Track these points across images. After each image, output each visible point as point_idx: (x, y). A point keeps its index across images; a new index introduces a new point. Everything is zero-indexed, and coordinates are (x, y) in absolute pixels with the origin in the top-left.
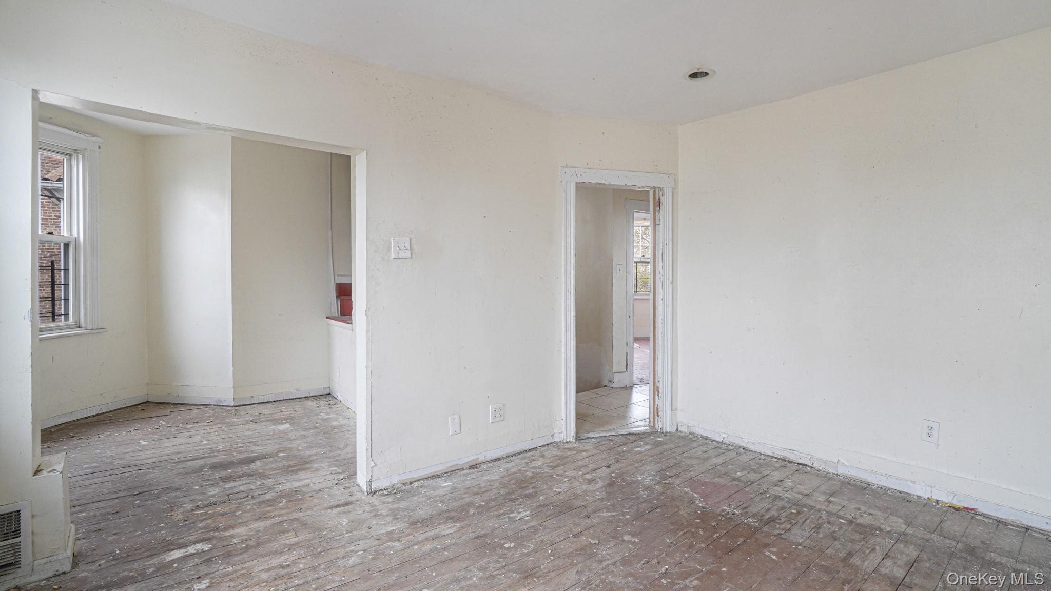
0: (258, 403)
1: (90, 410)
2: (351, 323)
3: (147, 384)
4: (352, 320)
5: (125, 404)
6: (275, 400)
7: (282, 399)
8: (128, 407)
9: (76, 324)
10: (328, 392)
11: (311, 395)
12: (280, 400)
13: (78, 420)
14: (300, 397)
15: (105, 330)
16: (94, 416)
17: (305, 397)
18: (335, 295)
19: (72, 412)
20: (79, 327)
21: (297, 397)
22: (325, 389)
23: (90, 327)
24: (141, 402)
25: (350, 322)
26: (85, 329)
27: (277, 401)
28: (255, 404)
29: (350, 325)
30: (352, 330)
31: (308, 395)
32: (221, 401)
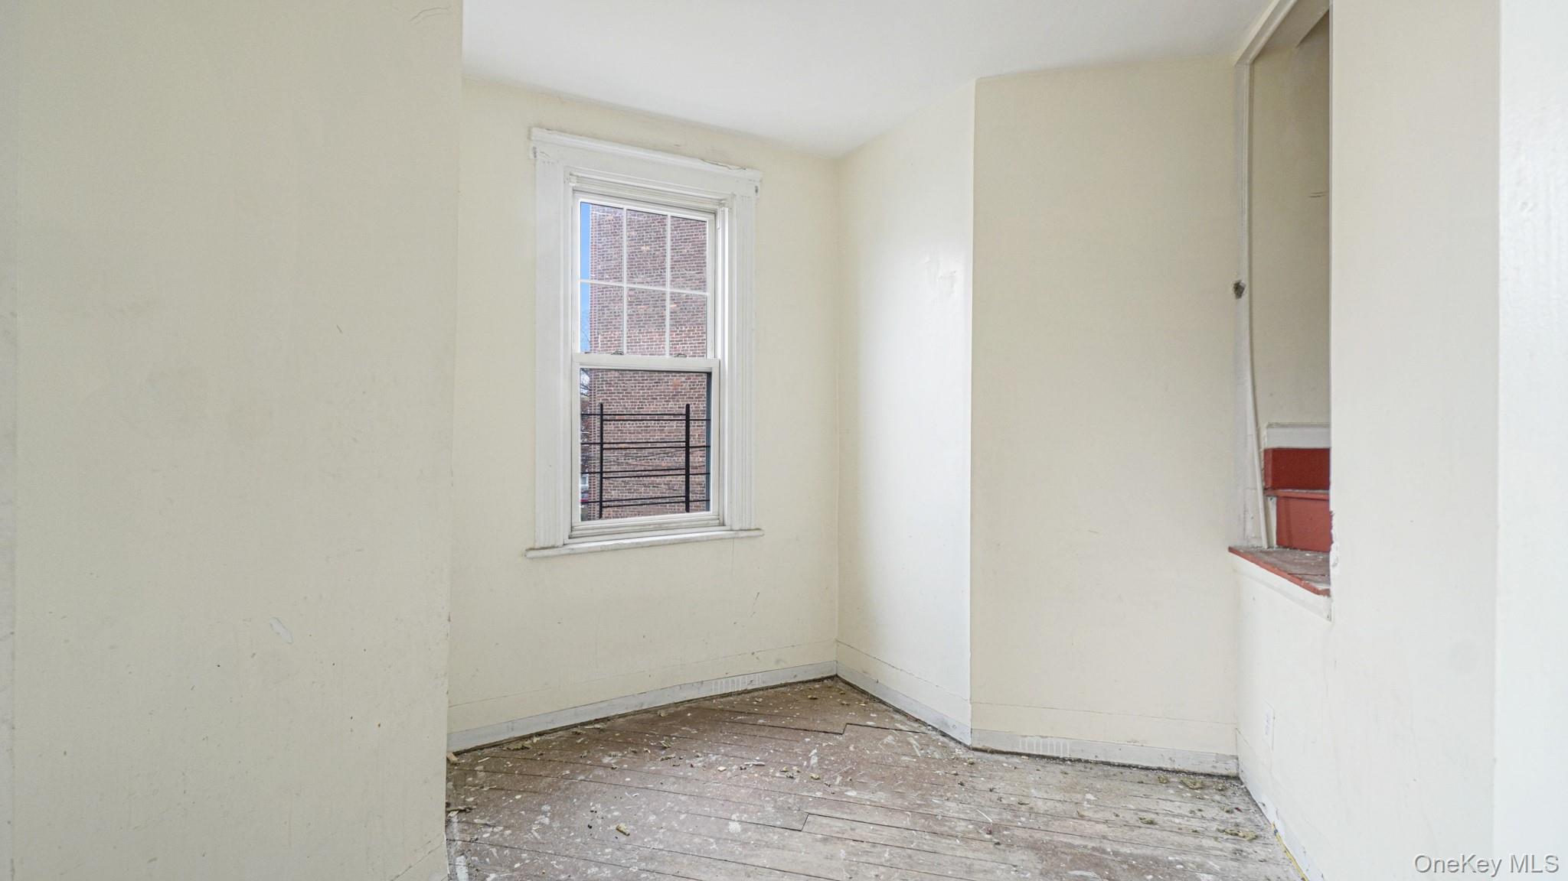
0: (1029, 755)
1: (733, 681)
2: (1327, 593)
3: (837, 641)
4: (1328, 582)
5: (796, 676)
6: (1075, 756)
7: (1092, 758)
8: (800, 682)
9: (719, 519)
10: (1233, 771)
11: (1177, 767)
12: (1087, 761)
13: (712, 698)
14: (1145, 765)
15: (760, 533)
16: (739, 693)
17: (1160, 769)
18: (1259, 485)
19: (702, 682)
20: (723, 525)
21: (1135, 763)
22: (1225, 758)
23: (737, 527)
24: (825, 675)
25: (1321, 587)
26: (729, 528)
27: (1079, 760)
28: (1019, 754)
29: (1322, 598)
30: (1329, 618)
31: (1169, 766)
32: (946, 724)
